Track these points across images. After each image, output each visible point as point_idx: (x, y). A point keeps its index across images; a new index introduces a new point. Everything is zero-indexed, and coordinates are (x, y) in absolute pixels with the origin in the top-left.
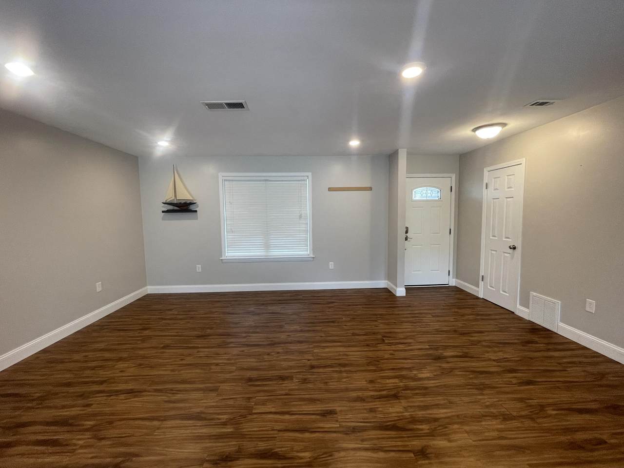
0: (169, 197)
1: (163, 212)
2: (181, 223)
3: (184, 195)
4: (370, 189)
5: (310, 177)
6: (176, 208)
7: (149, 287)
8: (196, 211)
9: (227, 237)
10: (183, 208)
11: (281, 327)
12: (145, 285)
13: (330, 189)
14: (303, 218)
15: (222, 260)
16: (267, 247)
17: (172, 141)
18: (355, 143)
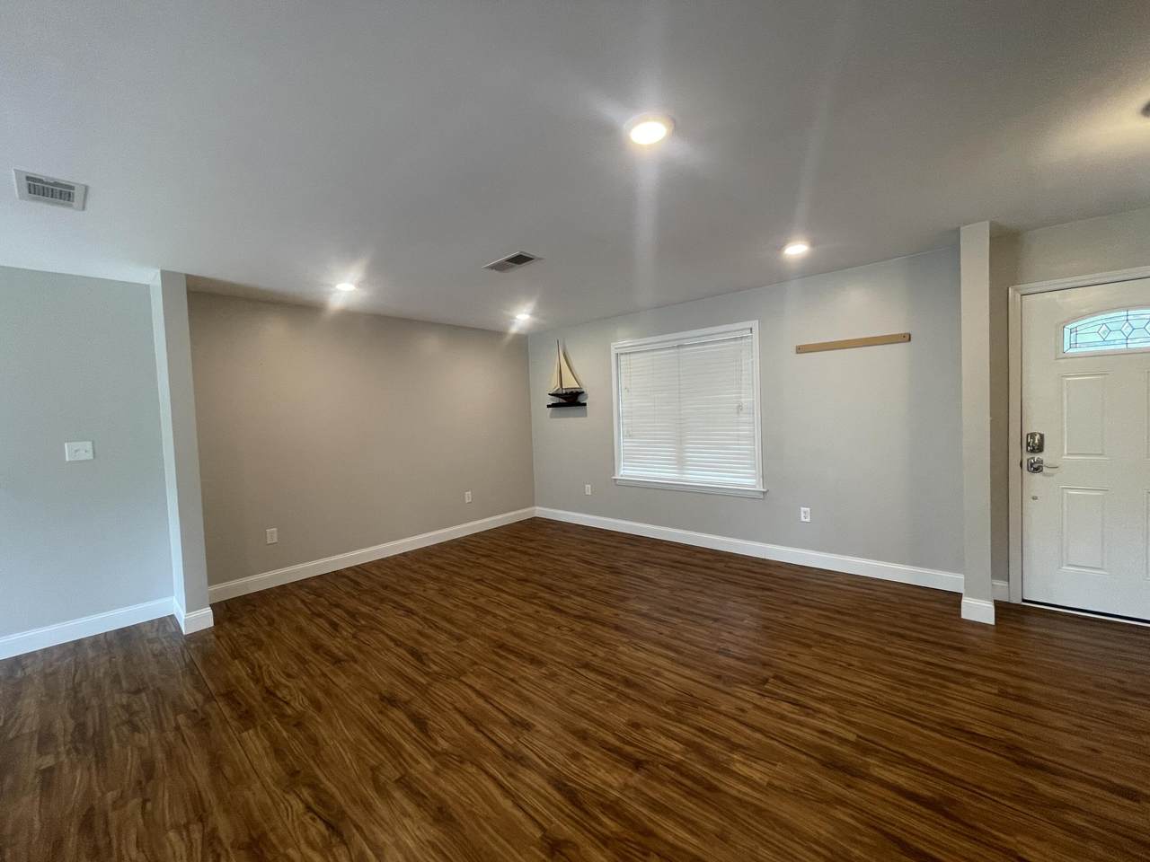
0: (554, 386)
1: (549, 406)
2: (569, 422)
3: (570, 384)
4: (907, 338)
5: (756, 331)
6: (562, 401)
7: (537, 508)
8: (585, 404)
9: (623, 445)
10: (570, 400)
11: (623, 599)
12: (533, 505)
13: (801, 350)
14: (744, 411)
15: (615, 480)
16: (681, 463)
17: (533, 314)
18: (796, 250)
